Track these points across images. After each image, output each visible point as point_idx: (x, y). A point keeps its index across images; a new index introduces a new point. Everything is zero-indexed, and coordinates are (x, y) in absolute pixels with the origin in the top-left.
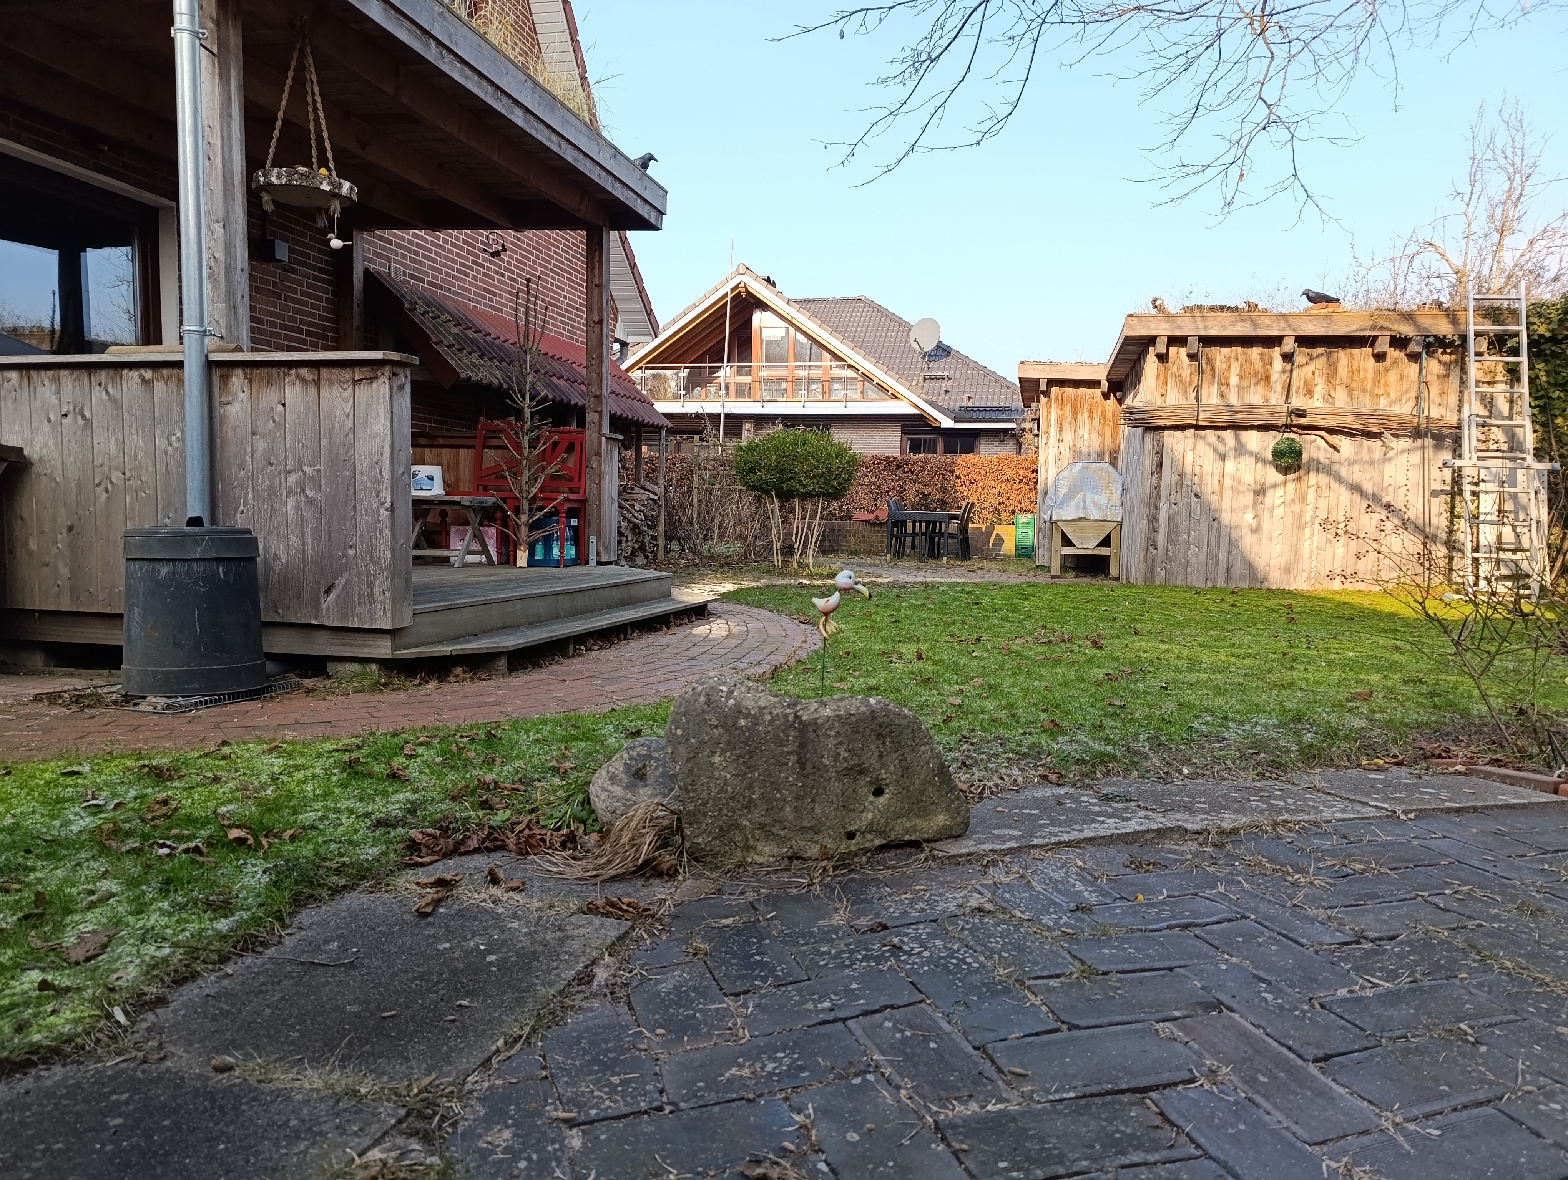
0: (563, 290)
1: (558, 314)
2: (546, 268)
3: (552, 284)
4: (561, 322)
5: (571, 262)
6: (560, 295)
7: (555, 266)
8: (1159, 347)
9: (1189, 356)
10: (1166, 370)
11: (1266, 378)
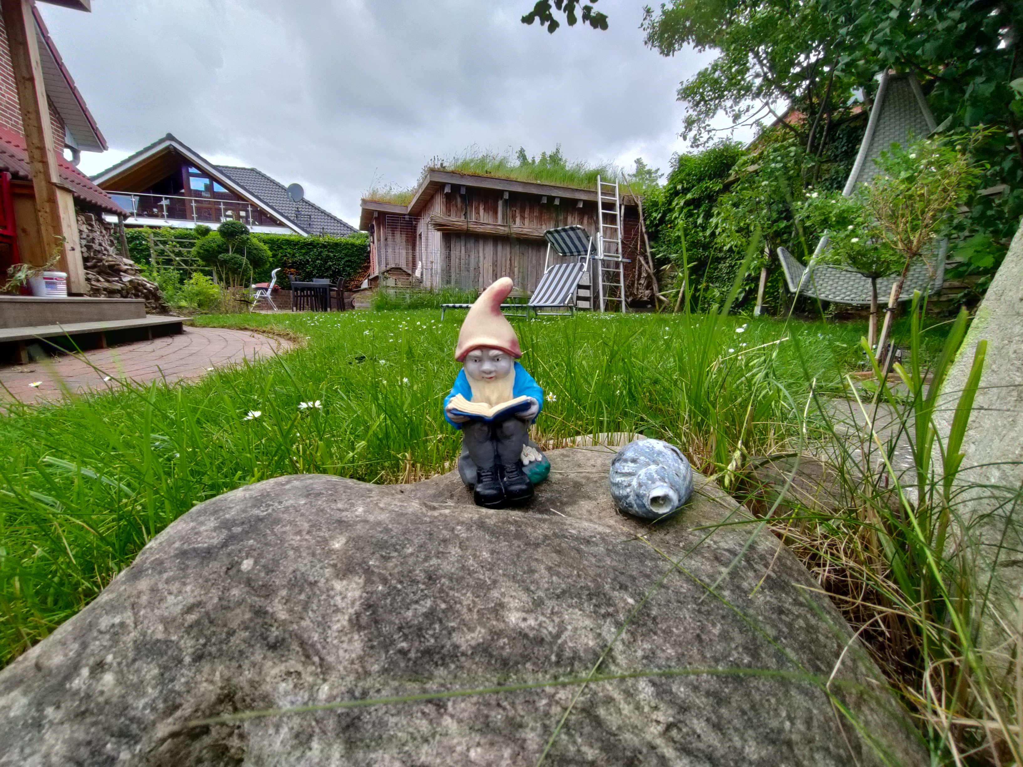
8: (447, 190)
9: (462, 197)
10: (450, 203)
11: (496, 212)
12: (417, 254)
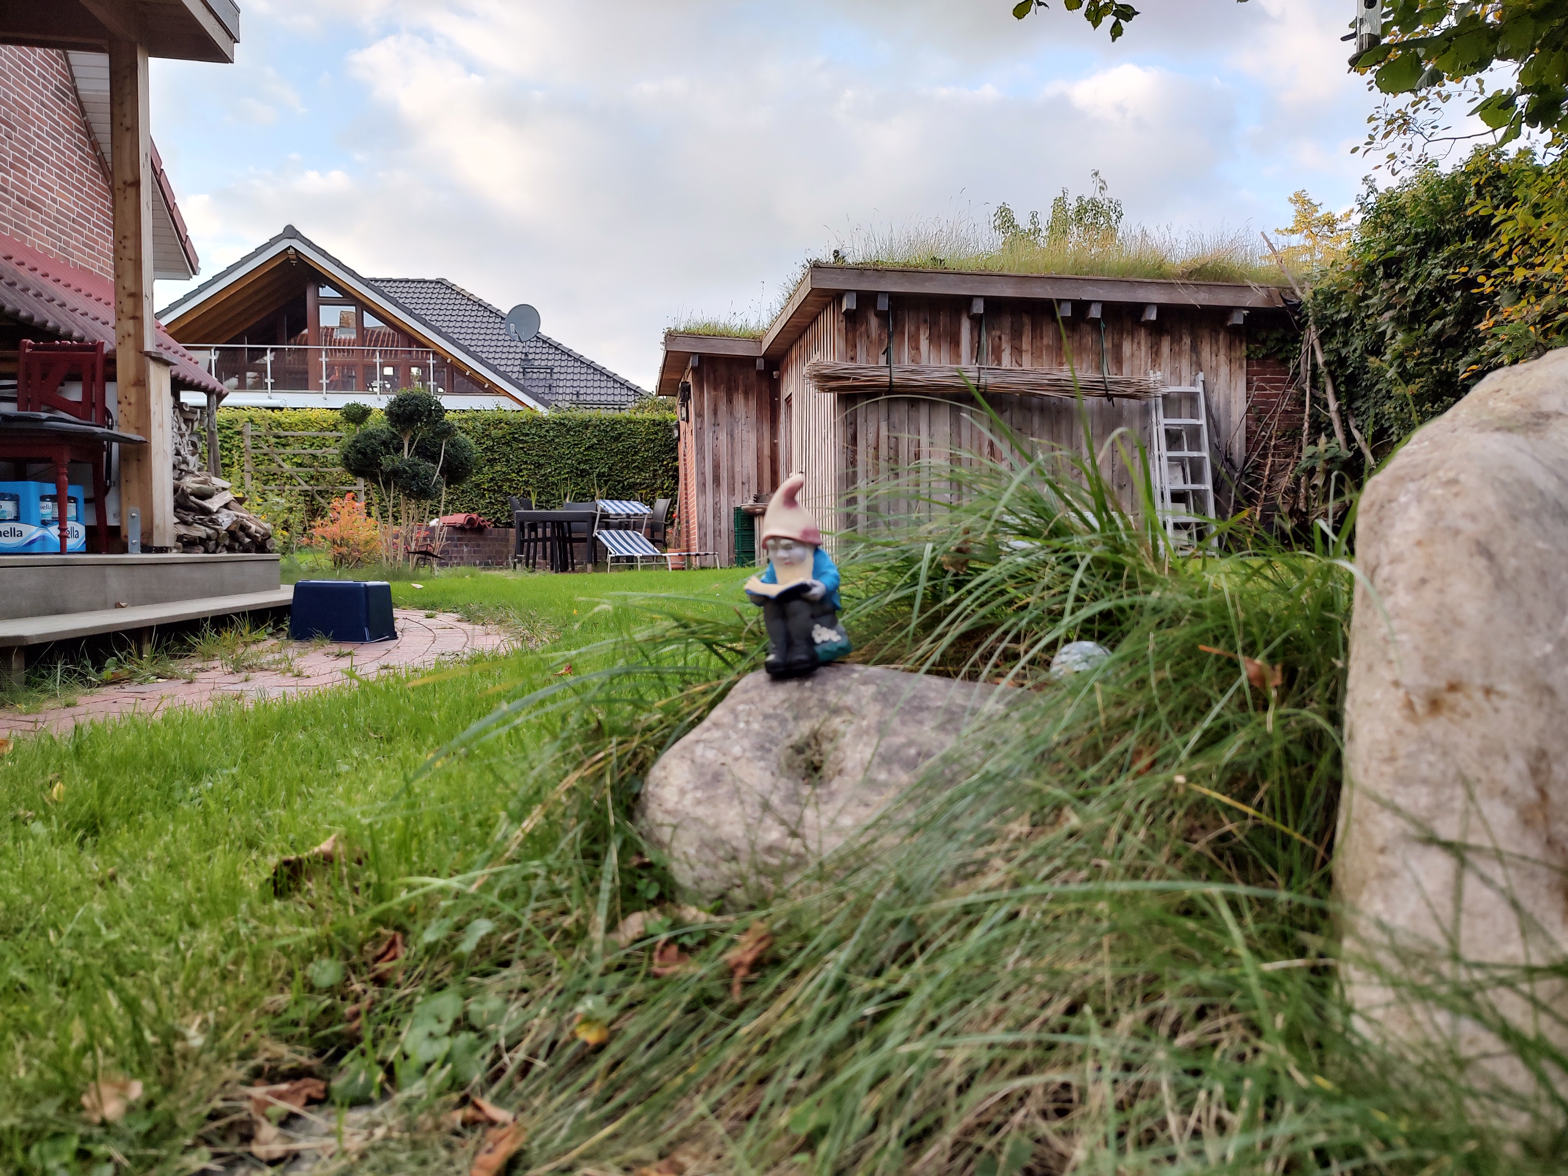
0: (51, 189)
1: (43, 221)
2: (23, 154)
3: (33, 178)
4: (48, 234)
5: (64, 154)
6: (46, 196)
7: (36, 153)
8: (848, 304)
9: (879, 314)
10: (855, 330)
11: (955, 342)
12: (782, 441)
